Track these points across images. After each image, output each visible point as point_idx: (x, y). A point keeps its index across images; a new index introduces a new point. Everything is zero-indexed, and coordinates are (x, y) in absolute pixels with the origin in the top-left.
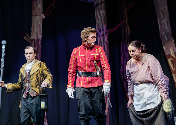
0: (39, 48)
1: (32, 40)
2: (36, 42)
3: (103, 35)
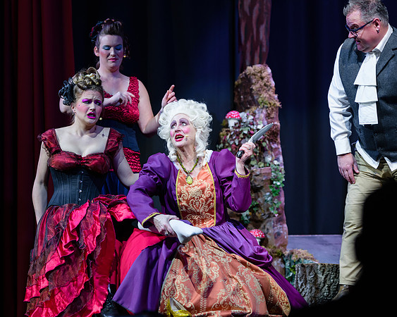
0: (265, 11)
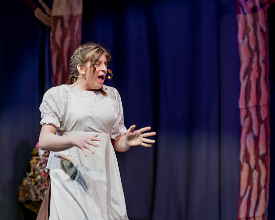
1: (56, 18)
2: (66, 25)
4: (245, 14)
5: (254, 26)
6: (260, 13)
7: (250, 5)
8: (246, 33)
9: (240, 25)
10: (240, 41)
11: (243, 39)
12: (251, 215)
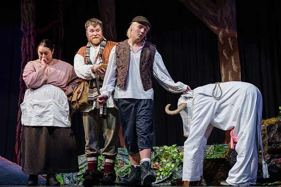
3: (29, 36)
4: (25, 38)
5: (29, 44)
6: (32, 38)
7: (28, 34)
8: (25, 47)
9: (22, 43)
10: (22, 50)
11: (23, 49)
12: (21, 131)
